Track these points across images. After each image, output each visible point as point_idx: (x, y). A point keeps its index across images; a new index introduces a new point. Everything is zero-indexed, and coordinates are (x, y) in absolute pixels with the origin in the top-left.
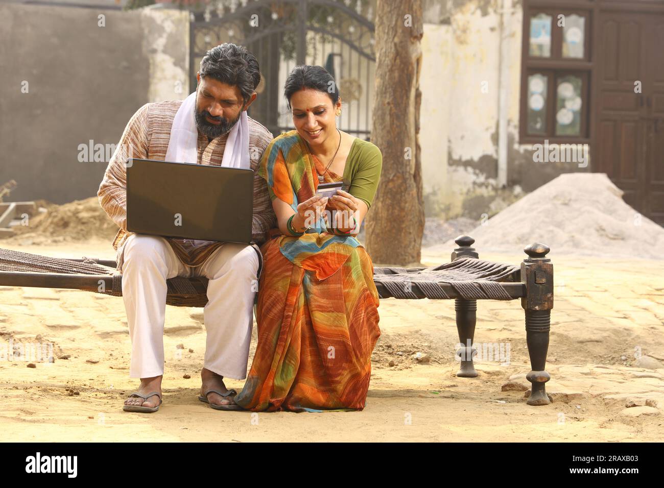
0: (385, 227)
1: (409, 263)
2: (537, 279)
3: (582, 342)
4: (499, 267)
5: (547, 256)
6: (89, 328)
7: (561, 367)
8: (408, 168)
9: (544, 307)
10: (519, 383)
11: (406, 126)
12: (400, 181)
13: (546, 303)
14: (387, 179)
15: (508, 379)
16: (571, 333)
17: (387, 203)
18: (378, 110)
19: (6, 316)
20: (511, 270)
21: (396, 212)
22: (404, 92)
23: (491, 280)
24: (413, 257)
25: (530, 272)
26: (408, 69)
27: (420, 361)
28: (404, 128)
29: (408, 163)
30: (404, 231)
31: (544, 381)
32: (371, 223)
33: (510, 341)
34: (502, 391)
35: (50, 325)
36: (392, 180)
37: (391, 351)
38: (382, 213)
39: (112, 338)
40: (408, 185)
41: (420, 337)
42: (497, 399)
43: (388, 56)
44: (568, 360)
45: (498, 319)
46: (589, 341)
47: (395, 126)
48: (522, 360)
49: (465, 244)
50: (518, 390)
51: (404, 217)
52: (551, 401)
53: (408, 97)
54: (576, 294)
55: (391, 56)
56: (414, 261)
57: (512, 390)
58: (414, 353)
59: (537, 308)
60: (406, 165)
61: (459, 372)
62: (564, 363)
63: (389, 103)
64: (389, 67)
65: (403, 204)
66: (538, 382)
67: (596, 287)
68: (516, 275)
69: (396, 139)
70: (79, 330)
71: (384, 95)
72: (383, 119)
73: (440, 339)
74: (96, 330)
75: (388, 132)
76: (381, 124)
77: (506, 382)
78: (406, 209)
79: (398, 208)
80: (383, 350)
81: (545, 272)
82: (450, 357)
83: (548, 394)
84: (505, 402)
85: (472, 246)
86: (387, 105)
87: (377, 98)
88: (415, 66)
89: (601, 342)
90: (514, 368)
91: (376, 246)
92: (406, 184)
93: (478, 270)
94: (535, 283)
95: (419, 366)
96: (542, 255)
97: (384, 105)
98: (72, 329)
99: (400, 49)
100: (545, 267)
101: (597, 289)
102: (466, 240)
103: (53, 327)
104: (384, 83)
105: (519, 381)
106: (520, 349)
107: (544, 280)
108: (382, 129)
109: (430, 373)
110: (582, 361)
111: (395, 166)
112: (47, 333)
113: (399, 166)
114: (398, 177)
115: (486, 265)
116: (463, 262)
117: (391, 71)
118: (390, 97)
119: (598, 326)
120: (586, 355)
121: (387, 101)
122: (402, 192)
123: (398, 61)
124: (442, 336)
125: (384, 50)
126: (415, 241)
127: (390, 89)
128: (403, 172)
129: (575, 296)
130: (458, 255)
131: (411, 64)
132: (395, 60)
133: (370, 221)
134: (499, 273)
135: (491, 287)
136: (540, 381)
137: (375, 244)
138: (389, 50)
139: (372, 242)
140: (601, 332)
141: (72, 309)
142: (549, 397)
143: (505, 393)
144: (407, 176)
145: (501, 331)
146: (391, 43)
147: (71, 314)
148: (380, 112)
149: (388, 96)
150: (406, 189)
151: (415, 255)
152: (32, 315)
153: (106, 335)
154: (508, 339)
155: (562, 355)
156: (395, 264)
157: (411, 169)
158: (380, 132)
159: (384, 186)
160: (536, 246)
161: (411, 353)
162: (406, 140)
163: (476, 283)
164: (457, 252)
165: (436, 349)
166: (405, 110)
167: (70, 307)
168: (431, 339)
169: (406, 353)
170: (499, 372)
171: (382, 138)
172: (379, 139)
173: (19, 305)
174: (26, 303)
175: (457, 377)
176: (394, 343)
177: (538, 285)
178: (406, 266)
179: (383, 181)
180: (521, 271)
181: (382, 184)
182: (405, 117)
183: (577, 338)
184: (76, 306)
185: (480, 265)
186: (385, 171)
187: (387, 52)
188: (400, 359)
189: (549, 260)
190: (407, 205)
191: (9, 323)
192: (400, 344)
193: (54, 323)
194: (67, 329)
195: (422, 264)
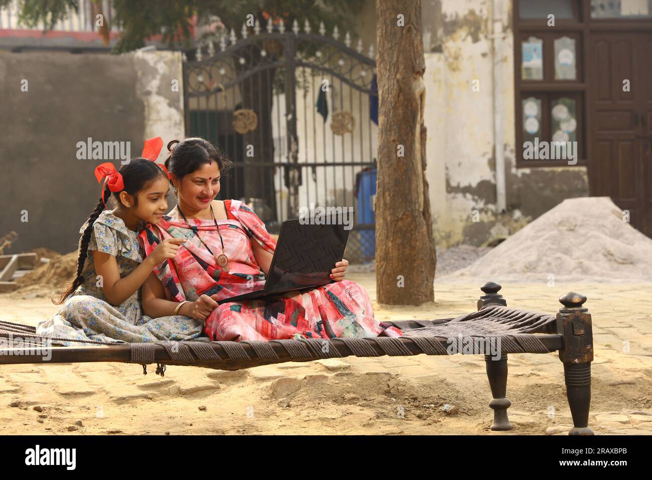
0: (397, 267)
1: (423, 302)
2: (575, 330)
3: (613, 385)
4: (531, 316)
5: (584, 306)
6: (104, 393)
7: (597, 415)
8: (417, 206)
9: (584, 359)
11: (413, 163)
12: (410, 219)
13: (586, 355)
14: (396, 218)
16: (601, 375)
17: (397, 242)
18: (384, 147)
19: (19, 386)
20: (546, 320)
21: (407, 251)
22: (409, 128)
23: (524, 332)
24: (426, 296)
25: (568, 324)
26: (412, 105)
27: (448, 414)
28: (411, 165)
29: (417, 201)
30: (416, 270)
32: (382, 263)
33: (539, 387)
35: (65, 392)
36: (402, 219)
37: (417, 404)
38: (392, 253)
39: (128, 403)
40: (418, 223)
41: (446, 387)
43: (391, 94)
44: (601, 405)
45: (523, 363)
46: (621, 384)
47: (401, 163)
49: (491, 290)
51: (415, 255)
53: (413, 134)
55: (394, 92)
56: (428, 301)
58: (442, 405)
59: (576, 360)
60: (415, 203)
61: (493, 425)
63: (394, 141)
64: (393, 104)
65: (413, 243)
68: (551, 327)
69: (404, 177)
70: (93, 397)
71: (389, 133)
72: (389, 157)
73: (466, 388)
74: (111, 395)
75: (395, 170)
76: (387, 162)
78: (417, 248)
79: (408, 247)
80: (409, 403)
81: (583, 322)
82: (479, 407)
85: (499, 293)
86: (392, 143)
87: (382, 137)
88: (419, 102)
89: (633, 384)
91: (388, 287)
92: (416, 222)
93: (509, 320)
94: (574, 335)
95: (448, 419)
96: (579, 304)
97: (390, 142)
98: (86, 397)
99: (402, 85)
100: (583, 317)
102: (492, 287)
103: (66, 395)
104: (388, 120)
106: (550, 395)
107: (582, 332)
108: (389, 168)
109: (461, 428)
110: (616, 406)
111: (404, 204)
112: (61, 401)
113: (408, 204)
114: (407, 216)
115: (517, 314)
116: (491, 310)
117: (395, 108)
118: (395, 134)
119: (629, 367)
120: (620, 398)
121: (392, 138)
122: (412, 230)
123: (401, 98)
124: (468, 385)
125: (386, 87)
126: (427, 279)
127: (395, 127)
128: (412, 210)
130: (486, 303)
131: (415, 100)
132: (399, 96)
133: (380, 262)
134: (532, 323)
135: (527, 340)
137: (387, 284)
138: (392, 87)
139: (384, 283)
140: (633, 373)
141: (86, 374)
144: (416, 214)
145: (529, 376)
146: (394, 80)
147: (84, 379)
148: (385, 150)
149: (393, 133)
150: (416, 227)
151: (428, 294)
152: (45, 383)
153: (121, 401)
154: (537, 385)
156: (408, 304)
157: (419, 206)
158: (387, 170)
159: (393, 225)
160: (572, 295)
161: (439, 405)
162: (414, 177)
163: (511, 336)
164: (483, 300)
165: (463, 399)
166: (411, 147)
167: (83, 372)
168: (457, 388)
169: (433, 405)
170: (533, 423)
171: (389, 176)
172: (387, 178)
173: (31, 372)
174: (38, 370)
175: (490, 430)
176: (419, 395)
177: (576, 337)
178: (420, 307)
179: (393, 220)
180: (557, 322)
181: (391, 223)
182: (411, 154)
183: (608, 380)
184: (88, 371)
185: (510, 314)
186: (394, 209)
187: (390, 89)
188: (427, 412)
189: (586, 310)
190: (418, 243)
191: (21, 393)
192: (426, 396)
193: (68, 390)
194: (82, 395)
195: (436, 303)
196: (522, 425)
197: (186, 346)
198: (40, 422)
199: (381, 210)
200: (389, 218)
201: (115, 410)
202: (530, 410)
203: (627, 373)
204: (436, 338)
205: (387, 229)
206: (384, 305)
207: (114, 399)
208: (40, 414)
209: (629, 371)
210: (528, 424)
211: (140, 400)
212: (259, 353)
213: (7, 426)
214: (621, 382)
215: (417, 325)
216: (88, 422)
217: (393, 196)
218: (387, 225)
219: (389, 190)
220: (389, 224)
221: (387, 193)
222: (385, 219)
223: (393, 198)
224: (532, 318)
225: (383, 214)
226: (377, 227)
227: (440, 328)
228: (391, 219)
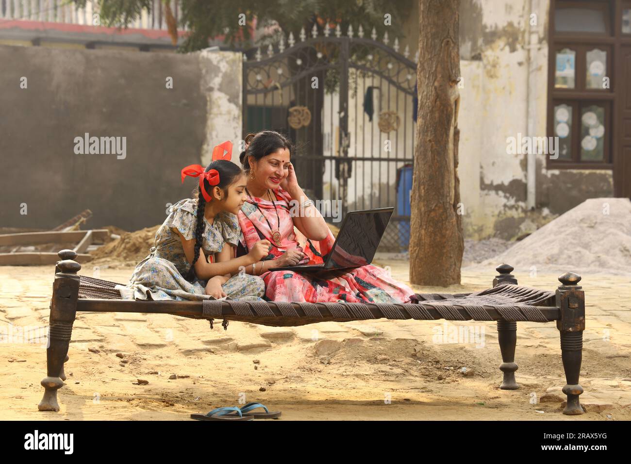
0: (428, 252)
1: (450, 284)
2: (570, 304)
3: (610, 357)
4: (536, 292)
5: (579, 284)
6: (174, 346)
7: (592, 380)
8: (448, 199)
9: (577, 328)
10: (555, 395)
11: (446, 161)
12: (441, 211)
13: (579, 325)
14: (429, 209)
15: (545, 391)
16: (600, 349)
17: (429, 230)
18: (421, 146)
19: (103, 336)
20: (547, 296)
21: (438, 239)
22: (444, 130)
23: (529, 305)
24: (453, 279)
25: (565, 298)
26: (447, 110)
27: (465, 375)
28: (444, 162)
29: (448, 195)
30: (445, 255)
31: (578, 393)
32: (415, 249)
33: (545, 356)
34: (541, 402)
35: (141, 343)
36: (434, 210)
37: (439, 366)
38: (425, 239)
39: (194, 355)
40: (448, 214)
41: (465, 354)
42: (537, 410)
43: (429, 99)
44: (598, 374)
45: (533, 337)
46: (616, 357)
47: (436, 161)
48: (557, 374)
49: (505, 272)
50: (555, 402)
51: (445, 242)
52: (585, 411)
53: (447, 135)
54: (604, 313)
55: (432, 98)
56: (455, 283)
57: (550, 401)
58: (460, 368)
59: (571, 329)
60: (447, 196)
61: (502, 385)
62: (594, 376)
63: (430, 141)
64: (430, 108)
65: (444, 231)
66: (573, 395)
67: (622, 307)
68: (552, 301)
70: (165, 348)
71: (426, 134)
72: (425, 155)
73: (482, 355)
74: (180, 348)
75: (430, 166)
76: (423, 160)
77: (544, 394)
78: (447, 236)
79: (439, 235)
80: (432, 365)
81: (577, 297)
82: (492, 371)
83: (582, 405)
84: (543, 412)
85: (512, 273)
86: (428, 142)
87: (419, 137)
88: (454, 107)
89: (627, 357)
90: (550, 381)
91: (420, 269)
92: (447, 213)
93: (517, 295)
94: (569, 308)
95: (464, 379)
96: (575, 283)
97: (426, 142)
98: (159, 348)
99: (439, 92)
100: (577, 293)
101: (624, 309)
102: (506, 268)
103: (143, 346)
104: (425, 122)
105: (556, 394)
106: (554, 364)
107: (576, 305)
108: (424, 164)
109: (475, 386)
110: (611, 375)
111: (436, 197)
112: (138, 351)
113: (440, 197)
114: (439, 207)
115: (525, 291)
116: (504, 288)
117: (432, 112)
118: (431, 134)
119: (624, 343)
120: (615, 369)
121: (428, 138)
122: (443, 220)
123: (438, 103)
124: (484, 353)
125: (425, 93)
126: (455, 264)
127: (431, 128)
128: (444, 203)
129: (603, 315)
130: (499, 282)
131: (450, 105)
132: (436, 102)
133: (414, 247)
134: (537, 298)
135: (530, 310)
136: (574, 393)
137: (419, 267)
138: (430, 93)
139: (416, 266)
140: (628, 348)
141: (158, 329)
142: (583, 407)
143: (544, 404)
144: (448, 206)
145: (537, 347)
146: (432, 87)
147: (157, 334)
148: (422, 149)
149: (429, 134)
150: (447, 218)
151: (456, 277)
152: (125, 336)
153: (188, 353)
154: (543, 355)
155: (592, 369)
156: (437, 285)
157: (451, 199)
158: (423, 167)
159: (427, 216)
160: (569, 275)
161: (457, 368)
162: (446, 174)
163: (517, 307)
164: (498, 279)
165: (479, 364)
166: (446, 147)
167: (156, 328)
168: (474, 355)
169: (452, 368)
170: (537, 384)
171: (424, 172)
172: (422, 173)
173: (113, 326)
174: (119, 325)
175: (499, 389)
176: (441, 359)
177: (571, 310)
178: (448, 288)
179: (426, 210)
180: (556, 296)
181: (425, 213)
182: (444, 153)
183: (606, 353)
184: (160, 327)
185: (519, 290)
186: (427, 201)
187: (428, 95)
188: (447, 373)
189: (581, 288)
190: (448, 232)
191: (106, 342)
192: (447, 360)
193: (144, 342)
194: (155, 347)
195: (462, 286)
196: (527, 386)
197: (247, 304)
198: (122, 366)
199: (417, 201)
200: (423, 209)
201: (184, 360)
202: (536, 375)
203: (622, 348)
204: (454, 307)
205: (421, 219)
206: (416, 285)
207: (183, 351)
208: (122, 360)
209: (624, 346)
210: (532, 386)
211: (203, 353)
212: (307, 312)
213: (95, 368)
214: (616, 355)
215: (441, 298)
216: (162, 368)
217: (427, 189)
218: (421, 215)
219: (424, 184)
220: (423, 214)
221: (422, 187)
222: (419, 210)
223: (427, 191)
224: (537, 294)
225: (418, 205)
226: (412, 216)
227: (459, 300)
228: (425, 209)
